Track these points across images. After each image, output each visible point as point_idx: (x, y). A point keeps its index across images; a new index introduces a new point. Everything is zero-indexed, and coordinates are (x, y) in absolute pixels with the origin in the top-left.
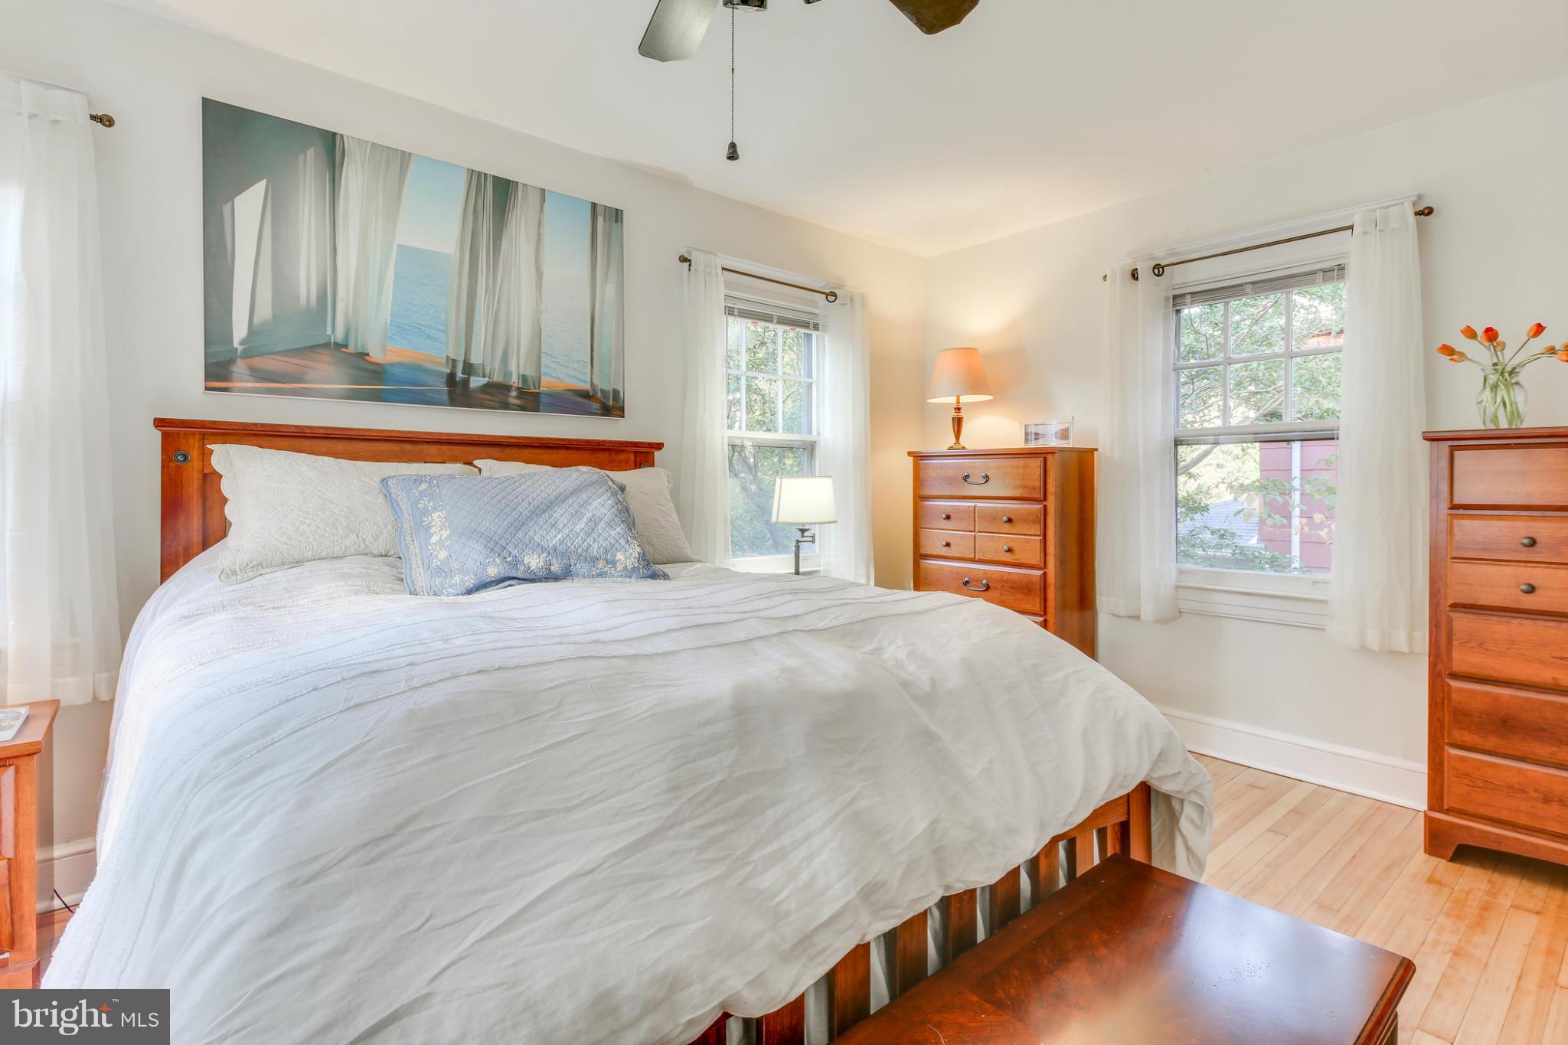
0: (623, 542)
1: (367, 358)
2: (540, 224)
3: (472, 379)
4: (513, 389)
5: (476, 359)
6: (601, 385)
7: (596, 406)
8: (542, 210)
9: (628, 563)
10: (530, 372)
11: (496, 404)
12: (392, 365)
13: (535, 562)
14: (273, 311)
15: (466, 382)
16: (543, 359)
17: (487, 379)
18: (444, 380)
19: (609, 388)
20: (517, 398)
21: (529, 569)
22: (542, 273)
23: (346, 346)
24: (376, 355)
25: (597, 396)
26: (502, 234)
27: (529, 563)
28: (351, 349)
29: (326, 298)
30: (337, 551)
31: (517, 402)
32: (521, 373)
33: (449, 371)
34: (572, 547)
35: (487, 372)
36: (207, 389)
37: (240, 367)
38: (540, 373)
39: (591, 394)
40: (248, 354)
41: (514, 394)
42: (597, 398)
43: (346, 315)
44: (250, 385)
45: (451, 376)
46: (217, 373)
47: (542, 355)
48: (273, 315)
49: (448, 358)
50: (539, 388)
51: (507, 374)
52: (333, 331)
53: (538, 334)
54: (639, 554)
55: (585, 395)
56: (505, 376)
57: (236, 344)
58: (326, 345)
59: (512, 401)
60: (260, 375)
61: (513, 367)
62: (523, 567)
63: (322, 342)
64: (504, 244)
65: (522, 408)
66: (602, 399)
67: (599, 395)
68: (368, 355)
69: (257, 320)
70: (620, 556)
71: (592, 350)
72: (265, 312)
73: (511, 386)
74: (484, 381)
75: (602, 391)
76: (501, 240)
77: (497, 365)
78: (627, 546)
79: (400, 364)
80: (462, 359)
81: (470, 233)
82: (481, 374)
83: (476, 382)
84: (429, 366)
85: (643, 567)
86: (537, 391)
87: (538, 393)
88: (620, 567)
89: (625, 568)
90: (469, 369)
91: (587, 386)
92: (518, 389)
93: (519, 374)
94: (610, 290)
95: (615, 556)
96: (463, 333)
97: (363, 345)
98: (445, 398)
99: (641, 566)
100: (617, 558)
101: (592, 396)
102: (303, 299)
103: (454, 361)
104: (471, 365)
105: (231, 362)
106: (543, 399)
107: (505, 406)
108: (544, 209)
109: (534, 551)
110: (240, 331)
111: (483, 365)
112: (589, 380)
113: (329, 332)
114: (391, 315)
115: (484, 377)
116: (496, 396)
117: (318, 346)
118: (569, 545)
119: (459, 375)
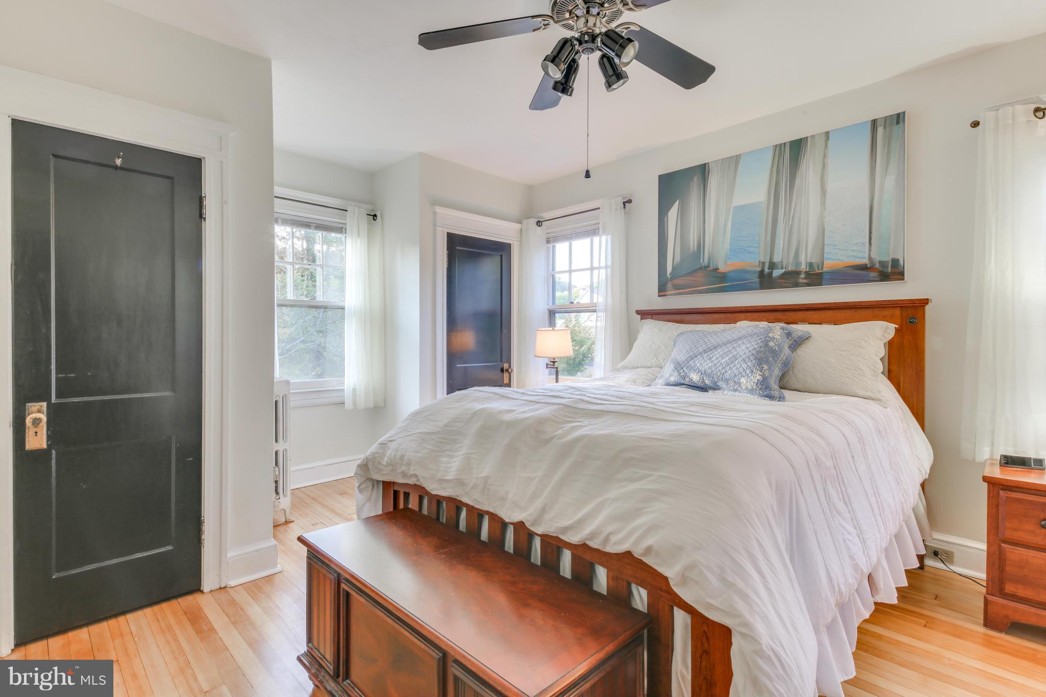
0: (748, 371)
1: (718, 271)
2: (825, 156)
3: (774, 271)
4: (802, 273)
5: (777, 259)
6: (877, 257)
7: (873, 274)
8: (826, 147)
9: (748, 386)
10: (815, 260)
11: (790, 285)
12: (730, 272)
13: (695, 378)
14: (681, 258)
15: (770, 274)
16: (827, 249)
17: (784, 270)
18: (757, 275)
19: (888, 258)
20: (805, 278)
21: (692, 380)
22: (826, 190)
23: (709, 267)
24: (722, 268)
25: (875, 267)
26: (796, 176)
27: (692, 378)
28: (711, 268)
29: (701, 245)
30: (649, 364)
31: (805, 281)
32: (808, 261)
33: (760, 269)
34: (715, 371)
35: (784, 266)
36: (659, 296)
37: (669, 285)
38: (823, 258)
39: (868, 266)
40: (673, 278)
41: (803, 276)
42: (875, 269)
43: (709, 251)
44: (673, 292)
45: (762, 272)
46: (662, 290)
47: (825, 246)
48: (681, 260)
49: (760, 261)
50: (822, 269)
51: (798, 264)
52: (703, 261)
53: (822, 232)
54: (758, 380)
55: (864, 268)
56: (796, 266)
57: (668, 276)
58: (700, 268)
59: (801, 281)
60: (676, 287)
61: (802, 259)
62: (688, 379)
63: (699, 267)
64: (798, 181)
65: (808, 285)
66: (880, 269)
67: (877, 265)
68: (718, 269)
69: (675, 264)
70: (743, 380)
71: (870, 233)
72: (678, 259)
73: (801, 272)
74: (781, 271)
75: (880, 262)
76: (795, 180)
77: (791, 260)
78: (750, 375)
79: (734, 271)
80: (768, 260)
81: (774, 183)
82: (780, 268)
83: (777, 273)
84: (749, 268)
85: (760, 389)
86: (820, 271)
87: (822, 273)
88: (744, 387)
89: (747, 388)
90: (772, 266)
91: (865, 261)
92: (806, 273)
93: (806, 262)
94: (888, 183)
95: (740, 379)
96: (769, 245)
97: (716, 265)
98: (758, 285)
99: (758, 389)
100: (741, 381)
101: (869, 268)
102: (691, 250)
103: (763, 263)
104: (774, 263)
105: (666, 283)
106: (825, 277)
107: (796, 285)
108: (828, 145)
109: (695, 371)
110: (669, 269)
111: (782, 262)
112: (867, 256)
113: (702, 262)
114: (730, 246)
115: (782, 269)
116: (791, 279)
117: (697, 269)
118: (713, 370)
119: (766, 270)
